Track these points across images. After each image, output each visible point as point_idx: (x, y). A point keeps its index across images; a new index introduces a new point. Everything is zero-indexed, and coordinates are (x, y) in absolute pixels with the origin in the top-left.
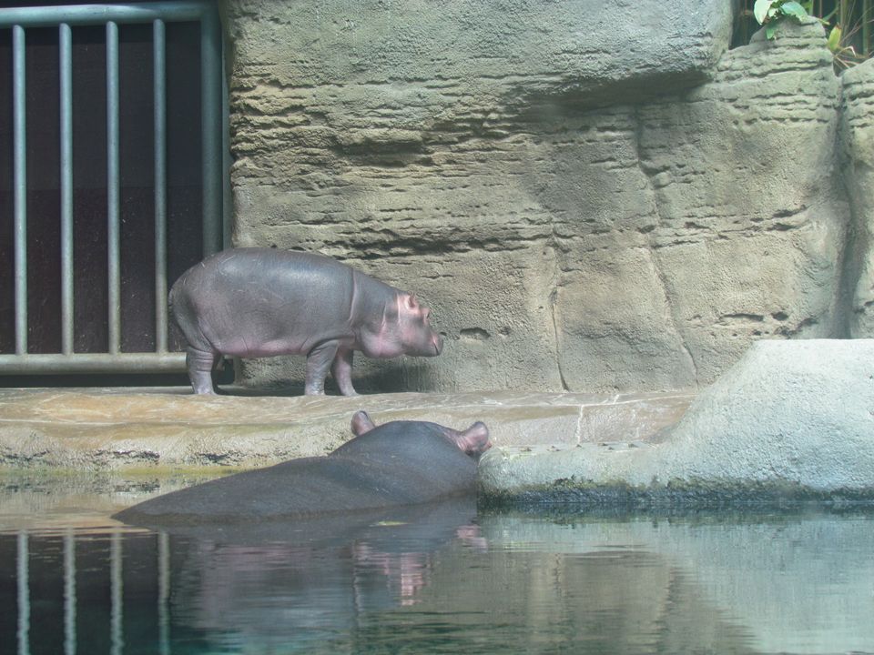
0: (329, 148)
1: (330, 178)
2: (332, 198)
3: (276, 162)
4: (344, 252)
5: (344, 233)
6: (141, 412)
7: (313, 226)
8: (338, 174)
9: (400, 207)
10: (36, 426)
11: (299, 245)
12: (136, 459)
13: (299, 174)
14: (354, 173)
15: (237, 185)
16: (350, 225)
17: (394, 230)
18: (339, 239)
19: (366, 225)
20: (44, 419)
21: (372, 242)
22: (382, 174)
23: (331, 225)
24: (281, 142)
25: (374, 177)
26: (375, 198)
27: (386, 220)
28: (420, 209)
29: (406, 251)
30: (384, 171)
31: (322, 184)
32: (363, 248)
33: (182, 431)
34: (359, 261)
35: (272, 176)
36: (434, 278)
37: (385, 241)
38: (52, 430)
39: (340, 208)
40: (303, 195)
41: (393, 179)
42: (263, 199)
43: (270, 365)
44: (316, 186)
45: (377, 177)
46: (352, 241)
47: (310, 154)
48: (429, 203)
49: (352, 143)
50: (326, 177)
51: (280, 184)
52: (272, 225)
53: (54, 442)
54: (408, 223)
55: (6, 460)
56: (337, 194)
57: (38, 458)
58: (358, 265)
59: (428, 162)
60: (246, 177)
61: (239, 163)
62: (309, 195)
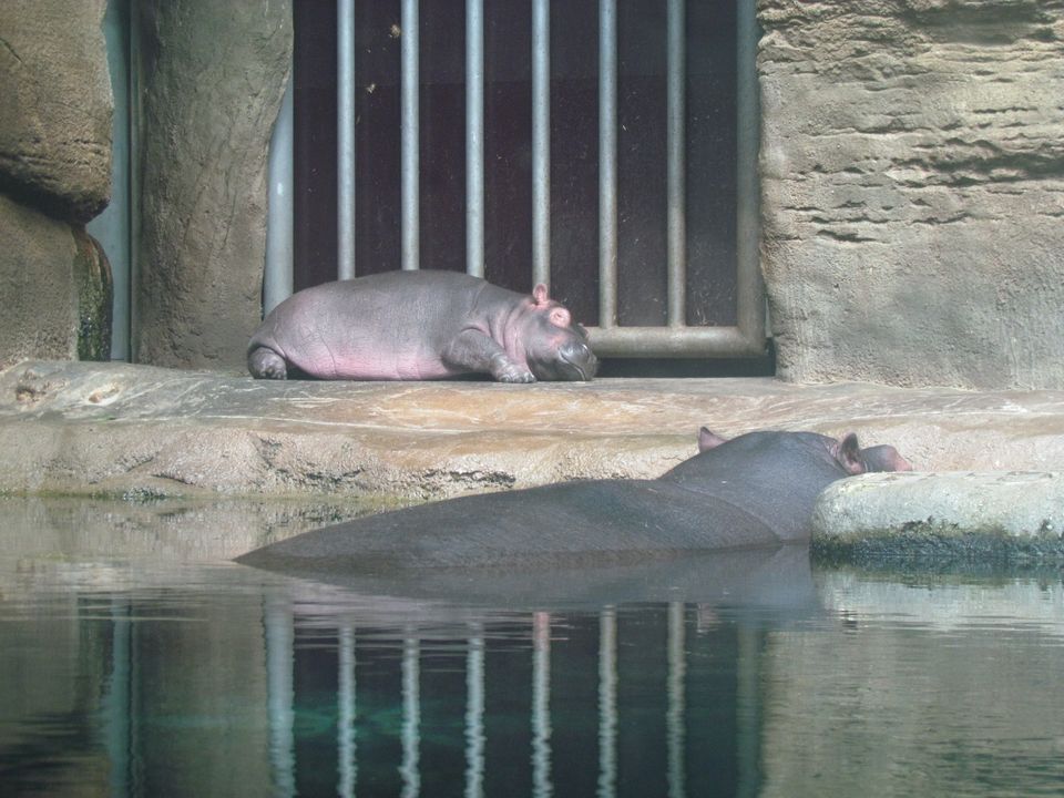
0: (896, 15)
1: (898, 62)
2: (902, 93)
3: (818, 38)
4: (921, 175)
5: (921, 146)
6: (525, 415)
7: (874, 136)
8: (911, 55)
9: (1004, 106)
10: (355, 433)
11: (855, 164)
12: (483, 483)
13: (853, 56)
14: (934, 54)
15: (764, 73)
16: (930, 134)
17: (994, 142)
18: (914, 155)
19: (953, 134)
20: (380, 423)
21: (962, 160)
22: (978, 55)
23: (903, 134)
24: (825, 8)
25: (964, 60)
26: (966, 93)
27: (983, 126)
28: (1035, 109)
29: (1013, 173)
30: (981, 50)
31: (887, 70)
32: (951, 170)
33: (551, 443)
34: (943, 189)
35: (814, 59)
36: (1057, 215)
37: (981, 158)
38: (374, 439)
39: (915, 108)
40: (859, 89)
41: (994, 63)
42: (800, 95)
43: (815, 347)
44: (878, 74)
45: (970, 60)
46: (933, 158)
47: (867, 26)
48: (1048, 99)
49: (928, 7)
50: (893, 60)
51: (825, 72)
52: (814, 135)
53: (372, 456)
54: (1015, 131)
55: (307, 480)
56: (910, 87)
57: (350, 479)
58: (942, 195)
59: (1047, 36)
60: (775, 61)
61: (765, 40)
62: (868, 88)
